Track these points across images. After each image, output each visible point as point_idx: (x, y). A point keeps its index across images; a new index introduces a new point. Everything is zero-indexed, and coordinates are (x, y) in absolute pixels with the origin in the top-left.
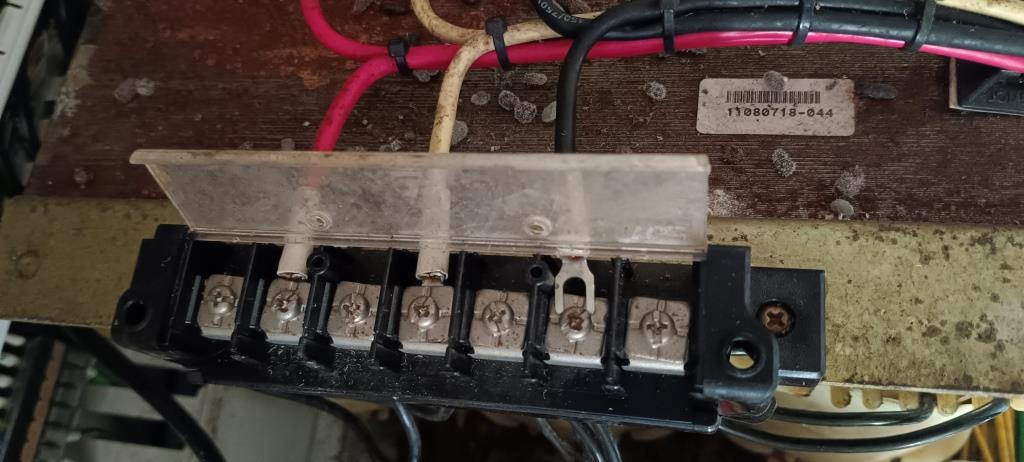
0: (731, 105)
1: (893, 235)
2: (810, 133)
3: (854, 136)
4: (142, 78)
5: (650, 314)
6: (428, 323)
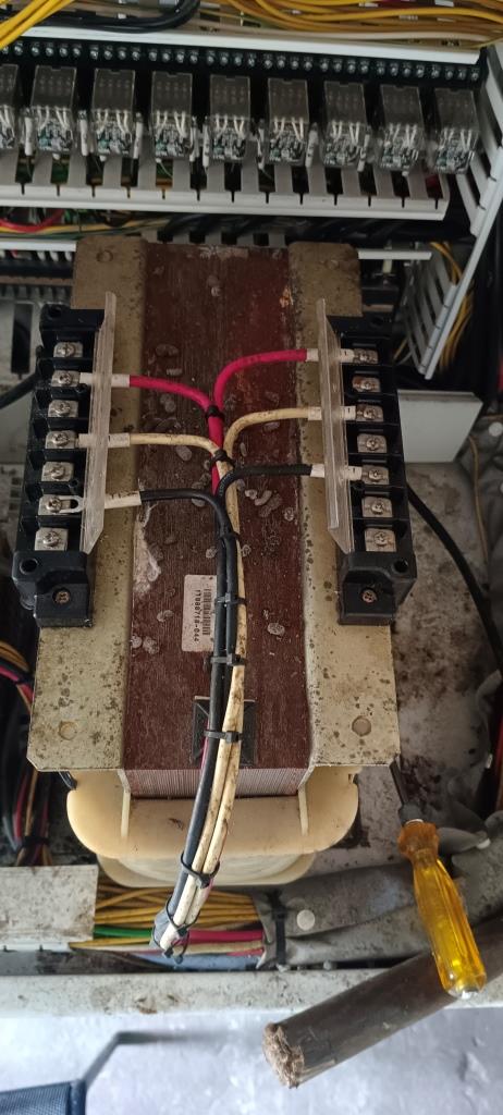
0: (202, 591)
1: (118, 662)
2: (183, 629)
3: (181, 651)
4: (222, 288)
5: (57, 535)
6: (54, 442)
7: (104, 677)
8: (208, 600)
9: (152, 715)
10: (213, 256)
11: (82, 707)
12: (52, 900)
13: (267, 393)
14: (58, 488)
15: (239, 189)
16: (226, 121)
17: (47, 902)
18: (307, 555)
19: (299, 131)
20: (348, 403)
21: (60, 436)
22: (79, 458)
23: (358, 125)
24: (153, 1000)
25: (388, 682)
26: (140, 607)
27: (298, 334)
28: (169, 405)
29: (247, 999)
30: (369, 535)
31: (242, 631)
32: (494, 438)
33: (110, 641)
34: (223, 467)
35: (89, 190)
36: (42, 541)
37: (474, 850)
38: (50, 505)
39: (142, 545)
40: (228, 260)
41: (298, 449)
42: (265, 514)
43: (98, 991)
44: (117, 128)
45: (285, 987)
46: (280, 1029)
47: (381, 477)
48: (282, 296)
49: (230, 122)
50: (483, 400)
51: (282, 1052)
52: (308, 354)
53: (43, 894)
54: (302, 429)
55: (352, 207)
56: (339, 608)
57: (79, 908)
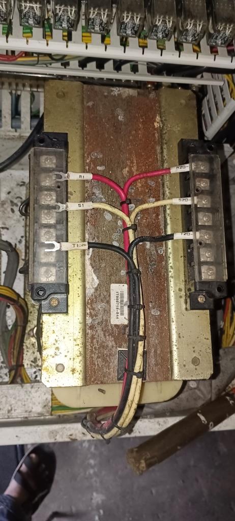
0: (119, 292)
2: (111, 313)
3: (111, 324)
4: (124, 116)
5: (51, 271)
7: (75, 340)
8: (122, 296)
9: (98, 357)
10: (118, 94)
11: (66, 356)
13: (149, 181)
17: (29, 400)
18: (170, 274)
19: (169, 24)
23: (202, 23)
24: (76, 435)
25: (208, 339)
26: (89, 301)
27: (165, 146)
30: (203, 269)
31: (142, 322)
33: (77, 321)
34: (131, 233)
35: (45, 42)
39: (89, 268)
40: (126, 97)
41: (165, 214)
44: (68, 16)
48: (155, 121)
49: (132, 17)
51: (135, 462)
53: (27, 397)
56: (186, 302)
57: (44, 402)
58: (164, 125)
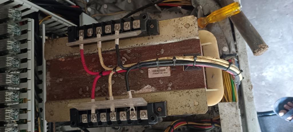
0: (153, 73)
1: (176, 93)
2: (164, 76)
3: (171, 76)
4: (60, 78)
5: (142, 113)
6: (114, 118)
7: (180, 96)
8: (155, 71)
9: (189, 82)
10: (50, 82)
11: (190, 101)
12: (228, 114)
13: (92, 61)
14: (128, 115)
15: (26, 78)
16: (8, 80)
17: (229, 115)
18: (141, 45)
19: (10, 59)
20: (96, 36)
21: (112, 116)
22: (118, 110)
23: (8, 41)
24: (249, 86)
25: (174, 20)
26: (159, 89)
27: (74, 54)
28: (98, 88)
29: (246, 62)
30: (135, 27)
31: (166, 58)
32: (92, 10)
33: (170, 95)
34: (118, 69)
35: (28, 123)
36: (144, 117)
37: (202, 9)
38: (133, 116)
39: (141, 91)
40: (51, 77)
41: (109, 51)
42: (129, 58)
43: (248, 100)
44: (11, 113)
45: (242, 53)
46: (255, 51)
47: (118, 26)
48: (62, 60)
49: (8, 79)
50: (82, 13)
51: (261, 50)
52: (82, 49)
53: (227, 116)
54: (103, 50)
55: (31, 45)
56: (155, 35)
57: (230, 106)
58: (63, 56)
